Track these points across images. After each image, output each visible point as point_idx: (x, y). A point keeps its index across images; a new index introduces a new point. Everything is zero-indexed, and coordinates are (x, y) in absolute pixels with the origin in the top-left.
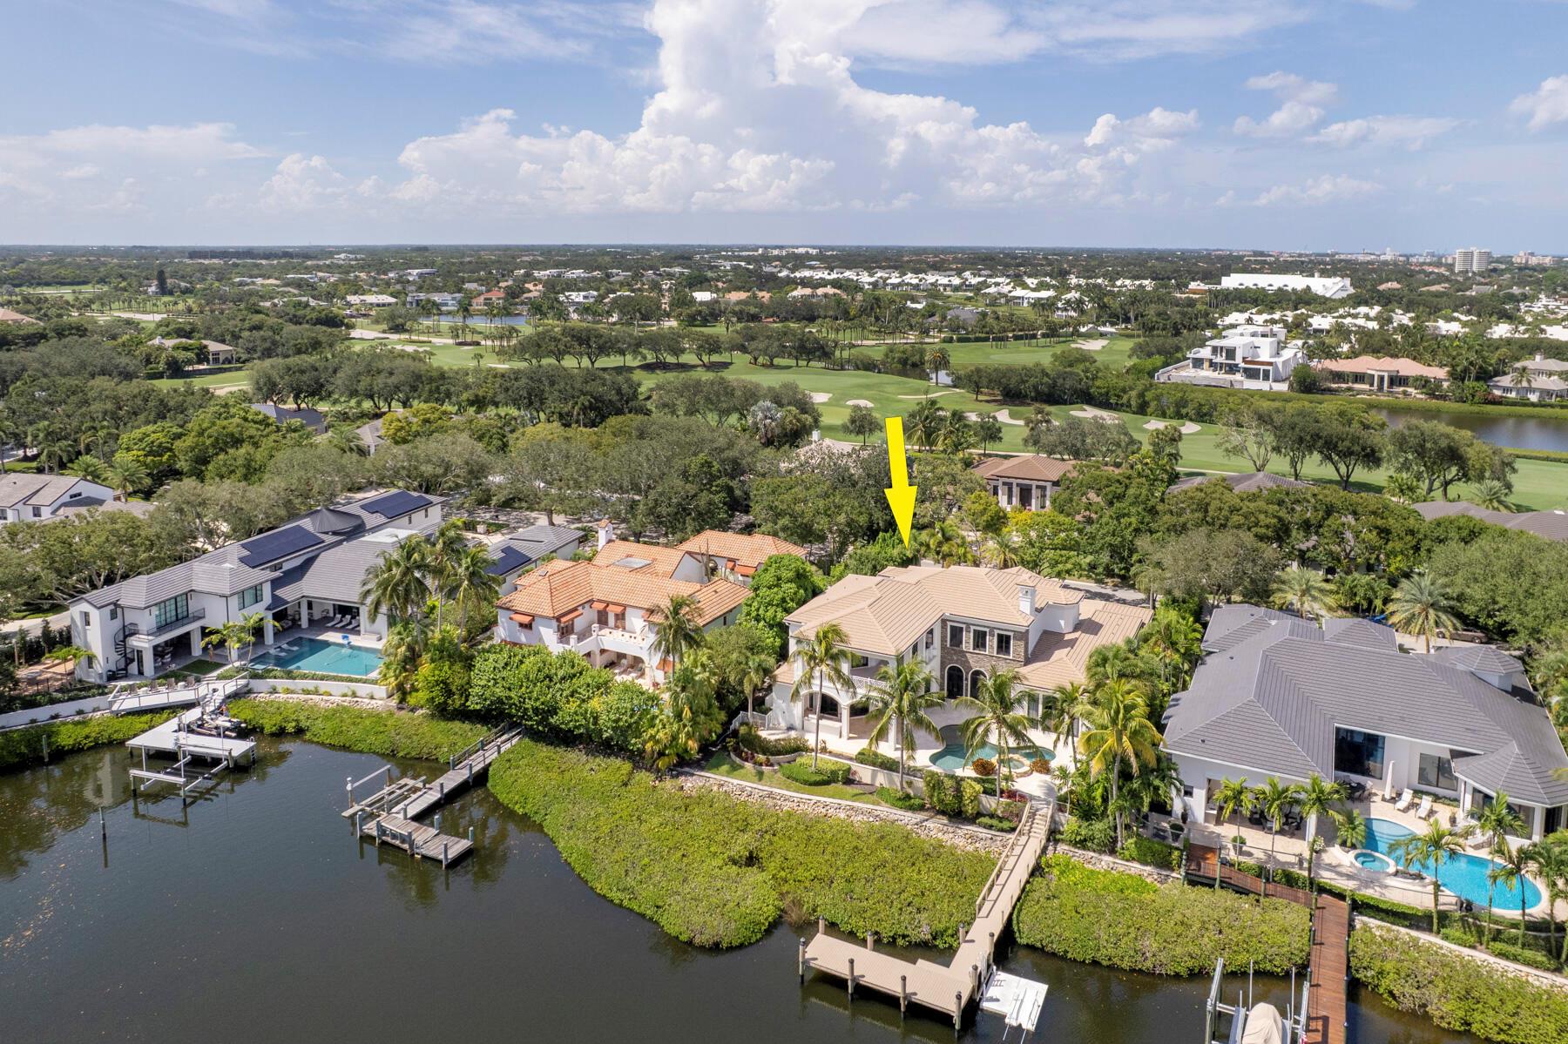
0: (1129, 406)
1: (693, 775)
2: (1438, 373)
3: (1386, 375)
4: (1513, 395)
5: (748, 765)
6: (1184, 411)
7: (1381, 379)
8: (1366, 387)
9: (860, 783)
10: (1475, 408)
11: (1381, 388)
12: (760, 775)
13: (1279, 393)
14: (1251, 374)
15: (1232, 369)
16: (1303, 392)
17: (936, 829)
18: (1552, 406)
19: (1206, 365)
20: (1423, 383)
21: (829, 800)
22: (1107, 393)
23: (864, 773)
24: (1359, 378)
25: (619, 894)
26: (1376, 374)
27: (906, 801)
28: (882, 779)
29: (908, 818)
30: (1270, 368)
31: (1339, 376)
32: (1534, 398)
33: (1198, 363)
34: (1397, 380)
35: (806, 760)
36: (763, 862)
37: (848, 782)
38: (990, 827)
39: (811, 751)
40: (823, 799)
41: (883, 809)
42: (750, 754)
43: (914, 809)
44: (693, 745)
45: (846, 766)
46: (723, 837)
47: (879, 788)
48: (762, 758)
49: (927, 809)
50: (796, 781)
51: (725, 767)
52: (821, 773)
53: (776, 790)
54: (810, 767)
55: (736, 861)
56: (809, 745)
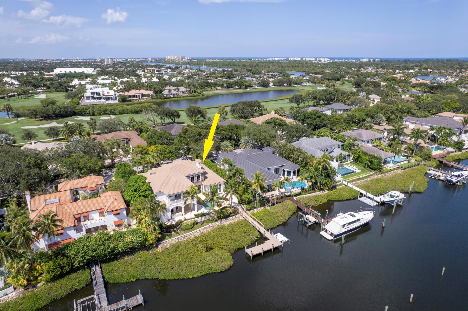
0: (90, 114)
1: (161, 244)
2: (151, 92)
3: (140, 94)
4: (168, 96)
5: (173, 233)
6: (107, 112)
7: (139, 96)
8: (135, 98)
9: (199, 223)
10: (163, 100)
11: (139, 98)
12: (177, 233)
13: (116, 103)
14: (108, 99)
15: (100, 98)
16: (123, 102)
17: (225, 222)
18: (176, 97)
19: (91, 98)
20: (148, 95)
21: (199, 229)
22: (81, 111)
23: (199, 220)
24: (134, 96)
25: (197, 274)
26: (138, 95)
27: (214, 220)
28: (203, 219)
29: (218, 223)
30: (112, 97)
31: (130, 96)
32: (172, 96)
33: (88, 98)
34: (143, 95)
35: (184, 224)
36: (212, 247)
37: (197, 224)
38: (233, 216)
39: (183, 221)
40: (197, 230)
41: (211, 224)
42: (172, 230)
43: (216, 221)
44: (160, 236)
45: (195, 220)
46: (196, 249)
47: (204, 221)
48: (175, 229)
49: (218, 220)
50: (187, 229)
51: (167, 237)
52: (192, 224)
53: (185, 234)
54: (188, 225)
55: (207, 251)
56: (182, 220)
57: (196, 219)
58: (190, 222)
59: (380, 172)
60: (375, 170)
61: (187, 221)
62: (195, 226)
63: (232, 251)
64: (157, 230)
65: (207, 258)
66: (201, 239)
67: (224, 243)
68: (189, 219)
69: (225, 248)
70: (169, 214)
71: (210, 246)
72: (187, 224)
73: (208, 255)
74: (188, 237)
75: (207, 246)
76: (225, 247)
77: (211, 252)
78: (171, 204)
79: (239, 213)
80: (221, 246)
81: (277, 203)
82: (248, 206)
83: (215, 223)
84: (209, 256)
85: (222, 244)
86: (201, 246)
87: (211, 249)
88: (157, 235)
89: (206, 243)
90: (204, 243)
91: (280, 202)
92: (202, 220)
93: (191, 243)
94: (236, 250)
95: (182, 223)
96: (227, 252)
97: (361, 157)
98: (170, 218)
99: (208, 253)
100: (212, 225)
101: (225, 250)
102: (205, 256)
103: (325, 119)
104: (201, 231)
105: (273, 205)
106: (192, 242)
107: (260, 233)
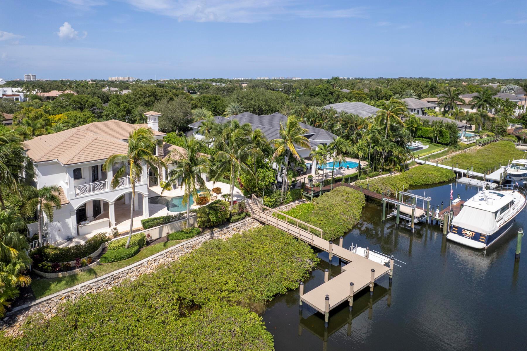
1: (27, 309)
9: (153, 241)
12: (91, 271)
17: (222, 236)
23: (154, 233)
27: (193, 232)
28: (167, 230)
29: (206, 236)
35: (113, 245)
36: (197, 301)
37: (148, 243)
38: (237, 220)
39: (109, 239)
40: (150, 258)
41: (185, 243)
42: (72, 263)
43: (199, 234)
44: (25, 280)
45: (142, 234)
46: (146, 312)
47: (168, 236)
48: (84, 260)
49: (203, 231)
50: (121, 259)
51: (53, 286)
52: (134, 244)
53: (114, 273)
54: (123, 246)
55: (182, 315)
56: (107, 235)
57: (146, 232)
58: (127, 240)
59: (455, 147)
60: (447, 145)
61: (121, 237)
62: (143, 250)
63: (261, 306)
64: (14, 260)
65: (185, 339)
66: (162, 281)
67: (231, 285)
68: (127, 233)
69: (238, 298)
70: (72, 221)
71: (189, 296)
72: (121, 243)
73: (187, 329)
74: (121, 280)
75: (180, 299)
76: (235, 297)
77: (196, 315)
78: (76, 195)
79: (249, 216)
80: (224, 294)
81: (324, 191)
82: (268, 199)
83: (196, 238)
84: (193, 332)
85: (227, 287)
86: (161, 302)
87: (194, 306)
88: (14, 279)
89: (177, 291)
90: (171, 289)
91: (329, 191)
92: (164, 235)
93: (131, 294)
94: (268, 301)
95: (107, 244)
96: (246, 310)
97: (421, 129)
98: (73, 232)
99: (185, 320)
100: (189, 245)
101: (239, 303)
102: (179, 333)
103: (341, 96)
104: (161, 261)
105: (317, 195)
106: (133, 293)
107: (316, 250)
